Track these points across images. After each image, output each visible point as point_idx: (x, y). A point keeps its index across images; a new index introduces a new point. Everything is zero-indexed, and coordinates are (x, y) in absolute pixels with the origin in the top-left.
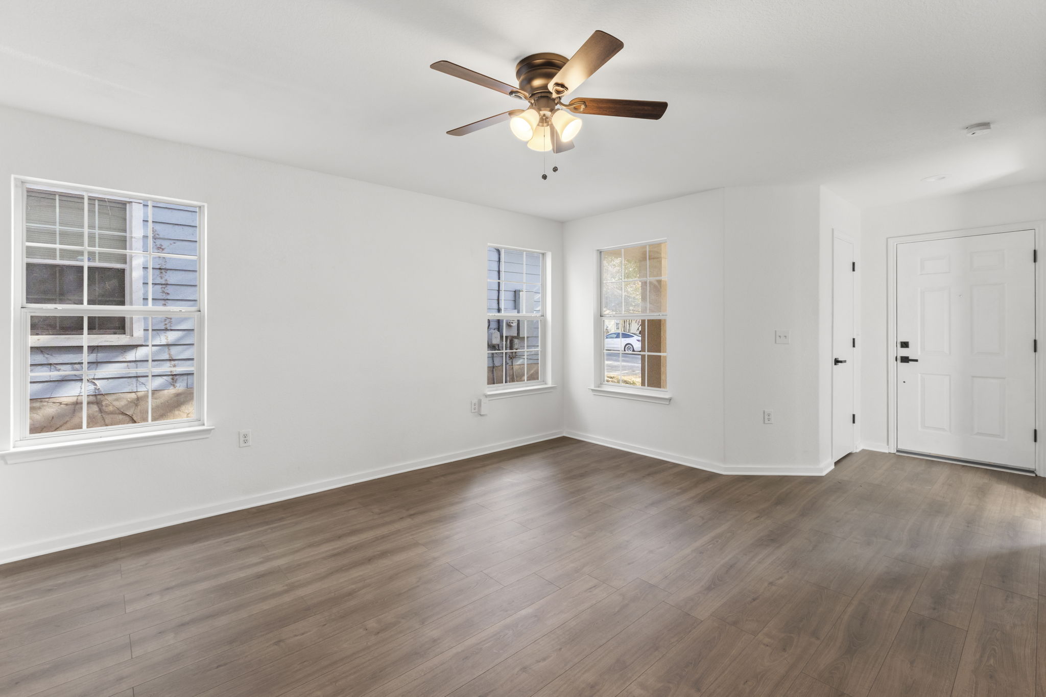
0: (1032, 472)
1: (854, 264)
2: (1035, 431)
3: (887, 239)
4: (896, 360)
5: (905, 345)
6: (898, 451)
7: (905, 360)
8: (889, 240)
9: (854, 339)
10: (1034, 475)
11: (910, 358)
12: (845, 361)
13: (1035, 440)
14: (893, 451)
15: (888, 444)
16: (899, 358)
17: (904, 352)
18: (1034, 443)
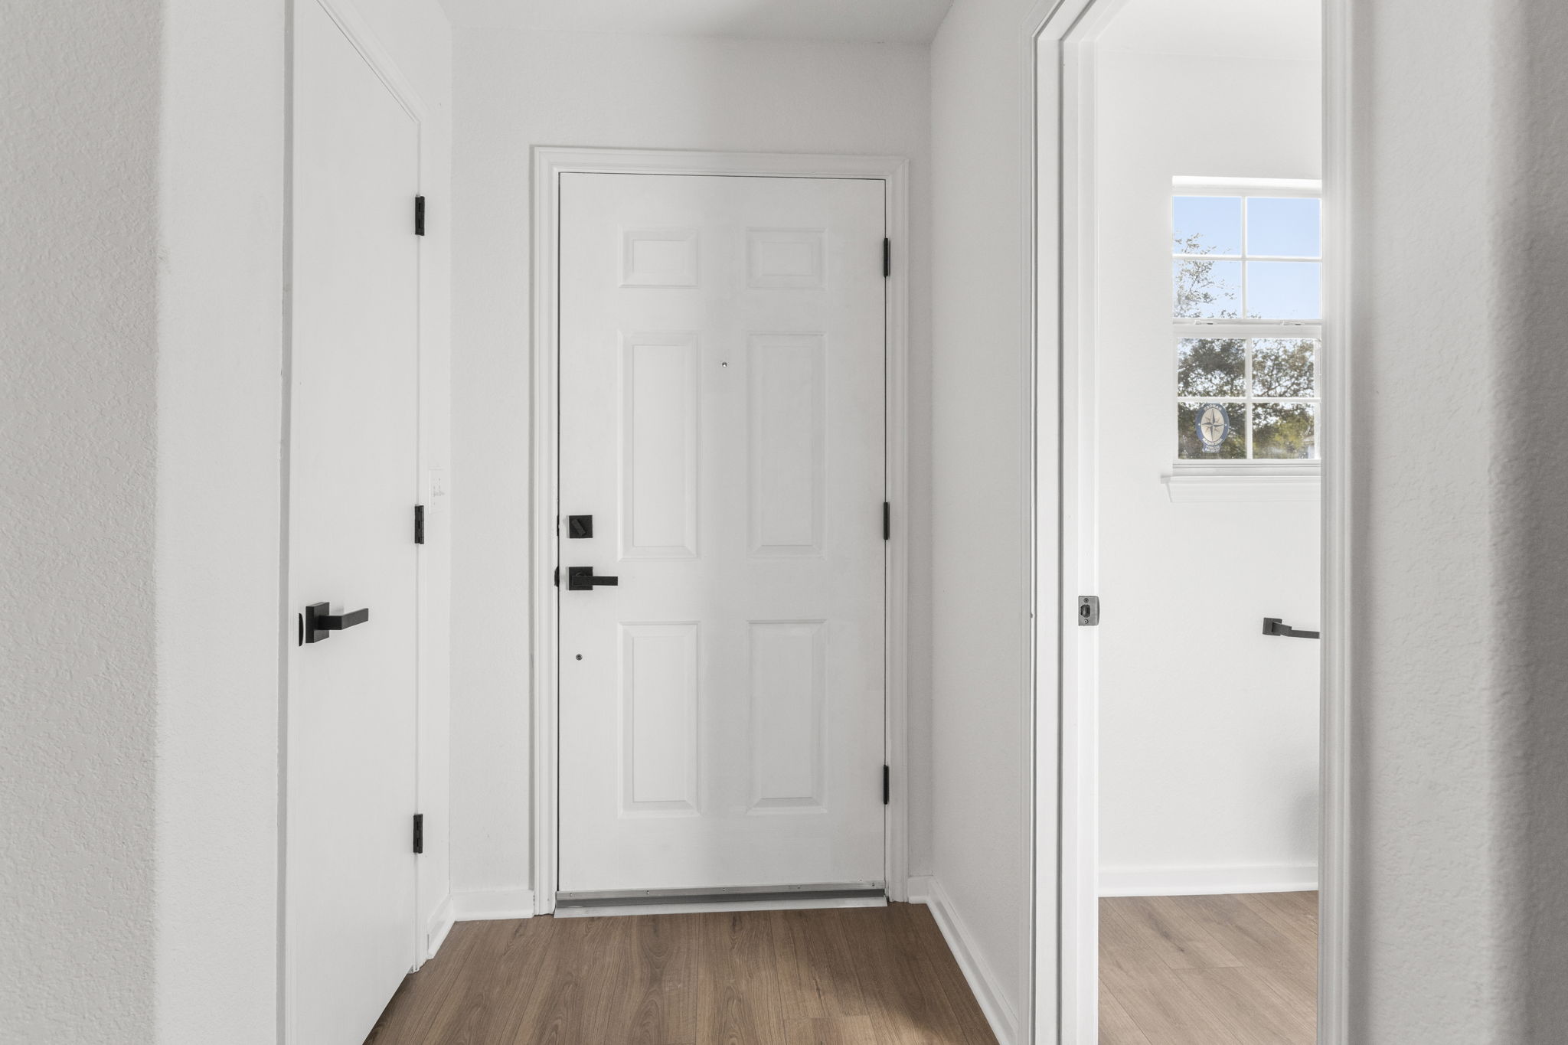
0: (879, 893)
1: (420, 203)
2: (886, 769)
3: (532, 148)
4: (557, 583)
5: (581, 527)
6: (562, 903)
7: (582, 579)
8: (537, 150)
9: (419, 511)
10: (879, 903)
11: (596, 573)
12: (361, 616)
13: (886, 800)
14: (546, 907)
15: (532, 887)
16: (564, 574)
17: (579, 554)
18: (883, 805)
